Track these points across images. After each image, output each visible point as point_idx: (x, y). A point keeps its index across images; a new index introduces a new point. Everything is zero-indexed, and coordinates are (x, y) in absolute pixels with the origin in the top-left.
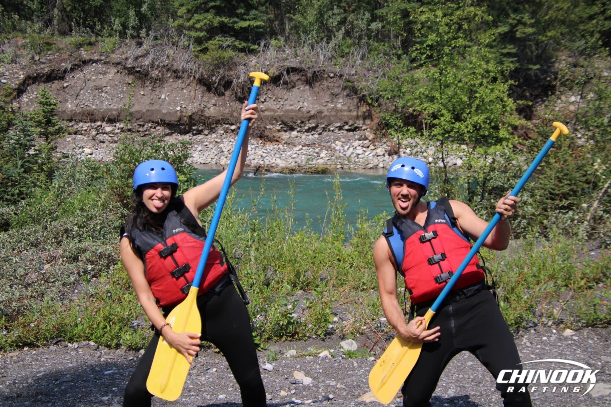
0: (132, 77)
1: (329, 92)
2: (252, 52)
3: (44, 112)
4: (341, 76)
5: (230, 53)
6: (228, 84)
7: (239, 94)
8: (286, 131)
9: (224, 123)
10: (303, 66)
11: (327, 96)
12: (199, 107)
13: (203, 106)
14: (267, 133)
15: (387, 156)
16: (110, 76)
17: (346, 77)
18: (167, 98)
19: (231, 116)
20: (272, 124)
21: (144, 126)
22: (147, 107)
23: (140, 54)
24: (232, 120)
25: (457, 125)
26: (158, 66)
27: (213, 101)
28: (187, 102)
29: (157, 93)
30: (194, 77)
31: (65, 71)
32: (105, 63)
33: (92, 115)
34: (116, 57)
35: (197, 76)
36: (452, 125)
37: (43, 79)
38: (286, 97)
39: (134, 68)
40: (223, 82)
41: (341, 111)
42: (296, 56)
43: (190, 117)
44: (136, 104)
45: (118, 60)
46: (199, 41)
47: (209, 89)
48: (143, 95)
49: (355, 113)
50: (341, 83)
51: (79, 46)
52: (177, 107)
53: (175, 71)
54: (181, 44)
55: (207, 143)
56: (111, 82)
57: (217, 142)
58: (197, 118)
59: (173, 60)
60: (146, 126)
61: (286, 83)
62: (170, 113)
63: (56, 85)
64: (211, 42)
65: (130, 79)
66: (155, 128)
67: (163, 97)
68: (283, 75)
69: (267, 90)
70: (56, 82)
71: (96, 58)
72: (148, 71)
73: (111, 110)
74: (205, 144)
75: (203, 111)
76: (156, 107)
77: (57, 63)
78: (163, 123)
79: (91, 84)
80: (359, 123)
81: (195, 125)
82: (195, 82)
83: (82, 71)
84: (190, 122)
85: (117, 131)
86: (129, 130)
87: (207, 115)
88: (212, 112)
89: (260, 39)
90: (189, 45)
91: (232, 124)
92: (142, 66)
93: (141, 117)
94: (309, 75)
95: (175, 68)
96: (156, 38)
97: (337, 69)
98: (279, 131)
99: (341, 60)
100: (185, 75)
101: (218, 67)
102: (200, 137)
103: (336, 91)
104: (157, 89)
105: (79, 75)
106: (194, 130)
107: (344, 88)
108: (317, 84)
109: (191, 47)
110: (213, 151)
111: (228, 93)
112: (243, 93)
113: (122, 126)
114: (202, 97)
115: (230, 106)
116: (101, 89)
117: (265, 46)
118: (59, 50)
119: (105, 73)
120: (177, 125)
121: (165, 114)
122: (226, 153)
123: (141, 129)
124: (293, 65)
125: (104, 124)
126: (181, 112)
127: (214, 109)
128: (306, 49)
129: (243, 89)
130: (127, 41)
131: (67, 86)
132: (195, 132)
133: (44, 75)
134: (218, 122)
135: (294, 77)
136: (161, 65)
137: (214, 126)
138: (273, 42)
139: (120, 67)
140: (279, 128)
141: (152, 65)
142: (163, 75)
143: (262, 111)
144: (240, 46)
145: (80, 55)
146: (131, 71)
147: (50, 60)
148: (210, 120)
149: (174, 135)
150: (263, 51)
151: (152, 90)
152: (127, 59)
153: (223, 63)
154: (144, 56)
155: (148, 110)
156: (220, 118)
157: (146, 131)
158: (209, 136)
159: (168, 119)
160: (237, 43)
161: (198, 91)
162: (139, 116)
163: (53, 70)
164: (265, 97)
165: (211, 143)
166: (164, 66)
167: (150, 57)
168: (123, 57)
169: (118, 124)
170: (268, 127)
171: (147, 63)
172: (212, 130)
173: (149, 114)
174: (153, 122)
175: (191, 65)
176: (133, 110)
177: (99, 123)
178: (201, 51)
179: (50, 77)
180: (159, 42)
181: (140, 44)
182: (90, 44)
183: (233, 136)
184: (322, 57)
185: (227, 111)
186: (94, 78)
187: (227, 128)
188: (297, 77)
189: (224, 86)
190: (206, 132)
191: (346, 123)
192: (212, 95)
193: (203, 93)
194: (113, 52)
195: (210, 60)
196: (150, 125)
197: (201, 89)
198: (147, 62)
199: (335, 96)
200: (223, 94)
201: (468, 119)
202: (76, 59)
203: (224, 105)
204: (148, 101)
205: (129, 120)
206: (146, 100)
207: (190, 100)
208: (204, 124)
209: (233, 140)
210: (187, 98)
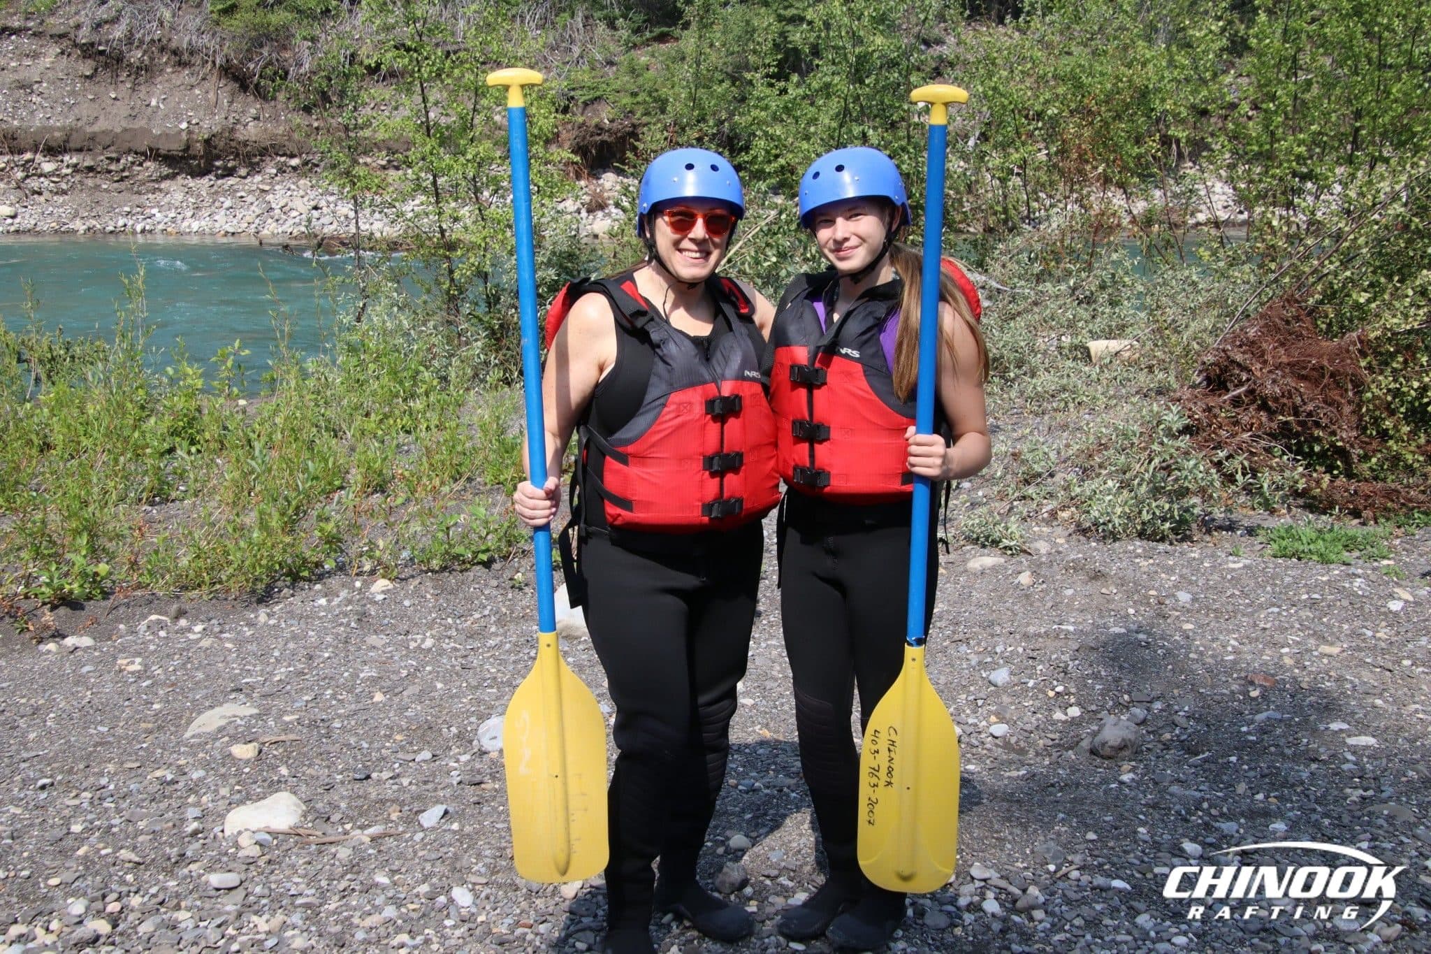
0: (90, 64)
2: (329, 13)
5: (282, 15)
9: (277, 154)
12: (224, 122)
13: (232, 121)
15: (584, 214)
16: (48, 61)
19: (289, 140)
20: (371, 155)
21: (118, 160)
22: (124, 124)
23: (104, 17)
24: (292, 147)
26: (141, 42)
27: (253, 111)
28: (202, 112)
29: (141, 95)
30: (214, 63)
32: (34, 35)
33: (14, 139)
34: (56, 23)
35: (219, 61)
39: (92, 44)
43: (207, 142)
44: (102, 118)
45: (62, 30)
47: (244, 88)
48: (115, 99)
52: (180, 122)
53: (176, 52)
55: (243, 194)
56: (50, 74)
57: (263, 191)
58: (222, 144)
59: (171, 29)
60: (122, 161)
61: (393, 74)
62: (167, 135)
65: (86, 68)
66: (141, 164)
67: (154, 103)
71: (17, 24)
72: (121, 52)
73: (51, 129)
74: (239, 194)
75: (232, 130)
76: (140, 123)
78: (154, 154)
79: (11, 79)
81: (218, 158)
82: (216, 74)
84: (208, 152)
85: (65, 171)
86: (91, 169)
87: (241, 138)
88: (251, 131)
91: (292, 156)
92: (108, 41)
93: (113, 144)
95: (174, 45)
98: (384, 168)
100: (196, 59)
101: (258, 43)
102: (232, 181)
104: (142, 88)
106: (218, 168)
109: (207, 3)
110: (253, 208)
111: (281, 95)
113: (74, 160)
114: (231, 102)
115: (286, 121)
116: (30, 86)
119: (36, 55)
120: (182, 158)
121: (159, 137)
122: (277, 211)
123: (113, 167)
125: (38, 157)
126: (190, 132)
127: (255, 127)
132: (219, 172)
134: (264, 152)
136: (148, 39)
137: (256, 159)
139: (66, 43)
140: (384, 163)
141: (129, 40)
142: (152, 59)
146: (88, 51)
148: (249, 148)
149: (179, 178)
150: (350, 11)
151: (133, 89)
152: (78, 27)
153: (267, 35)
154: (113, 20)
155: (125, 130)
156: (268, 143)
157: (123, 170)
158: (249, 179)
159: (164, 147)
161: (219, 92)
162: (107, 141)
165: (251, 192)
166: (153, 41)
167: (125, 24)
168: (72, 22)
169: (66, 158)
170: (361, 160)
171: (118, 35)
172: (254, 169)
173: (127, 136)
174: (136, 153)
175: (205, 40)
176: (96, 128)
177: (28, 156)
178: (224, 11)
183: (294, 180)
184: (462, 23)
185: (281, 130)
186: (13, 64)
187: (285, 164)
190: (243, 172)
192: (251, 98)
193: (233, 94)
194: (52, 12)
195: (241, 30)
196: (130, 159)
197: (229, 88)
198: (118, 33)
200: (272, 98)
203: (275, 118)
204: (125, 112)
205: (90, 150)
206: (122, 109)
207: (208, 107)
208: (237, 155)
209: (293, 187)
210: (200, 106)
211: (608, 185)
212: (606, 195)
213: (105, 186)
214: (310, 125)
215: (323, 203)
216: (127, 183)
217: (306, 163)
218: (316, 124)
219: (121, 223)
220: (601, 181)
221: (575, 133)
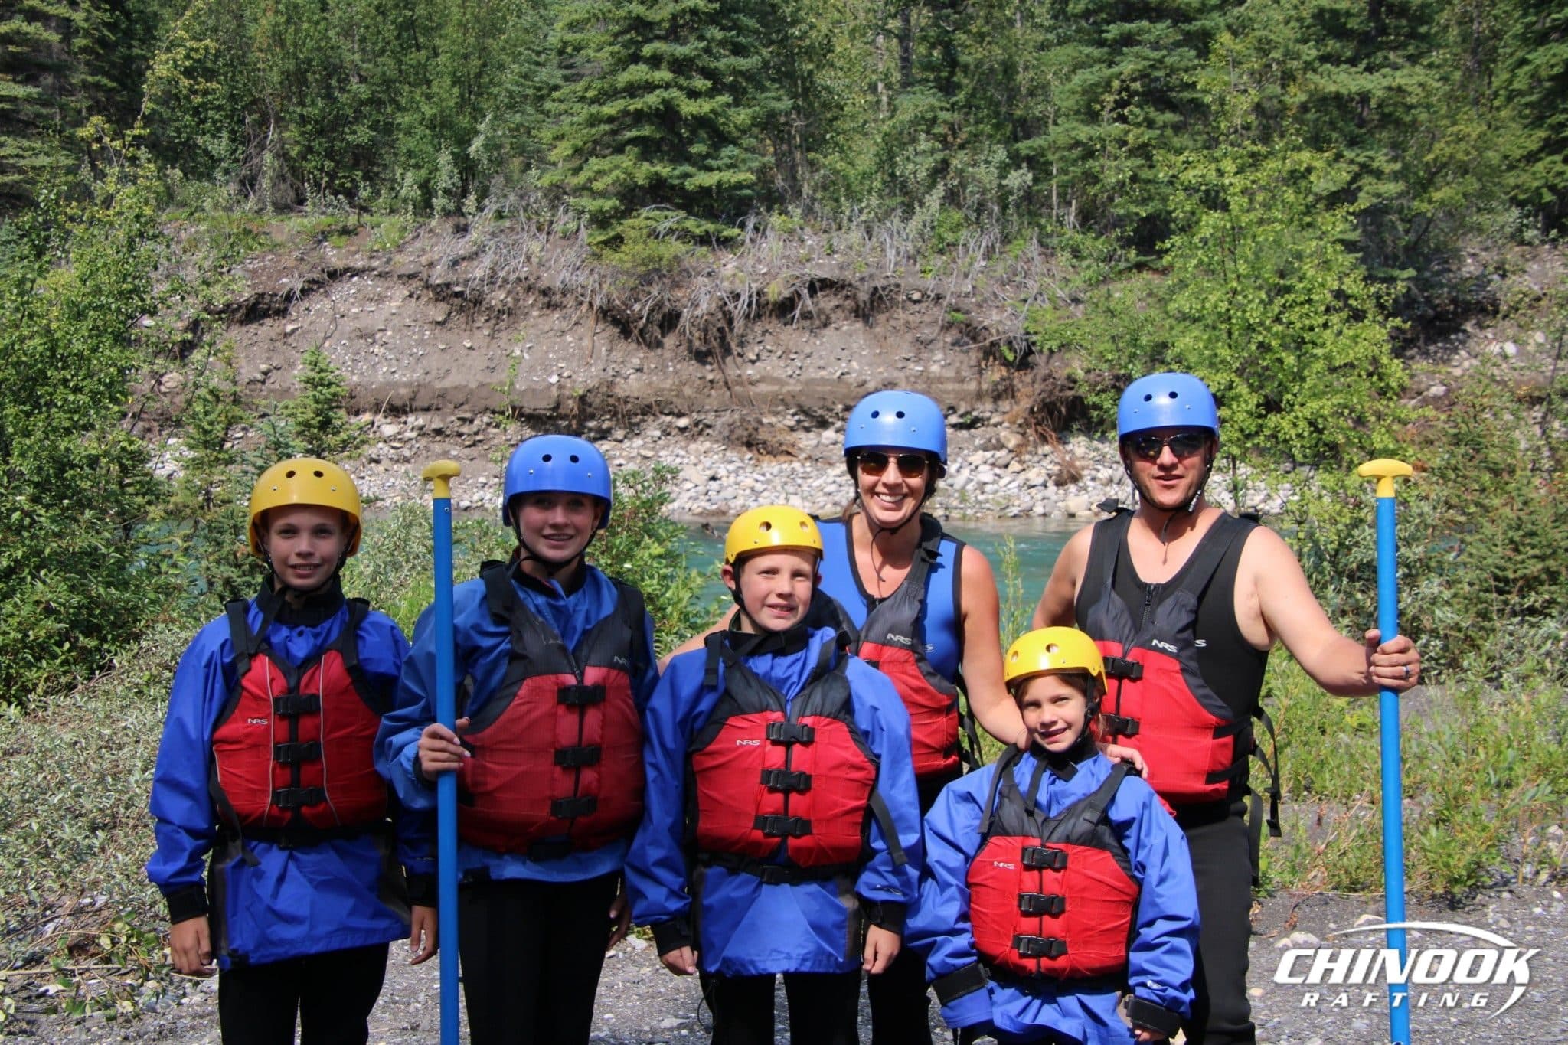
0: (443, 307)
1: (909, 337)
2: (726, 243)
3: (317, 401)
4: (938, 297)
5: (676, 247)
6: (670, 321)
7: (697, 343)
8: (807, 430)
9: (662, 413)
10: (847, 275)
11: (906, 346)
12: (602, 375)
13: (611, 373)
14: (763, 435)
15: (1052, 488)
16: (393, 305)
17: (949, 299)
18: (526, 356)
19: (677, 396)
20: (776, 414)
21: (471, 421)
22: (481, 378)
23: (461, 252)
24: (679, 404)
25: (1273, 420)
26: (505, 281)
27: (636, 361)
28: (575, 364)
29: (502, 343)
30: (591, 304)
31: (289, 298)
32: (380, 275)
33: (352, 397)
34: (405, 262)
35: (597, 303)
36: (1260, 421)
37: (238, 316)
38: (808, 350)
39: (448, 285)
40: (658, 317)
41: (940, 380)
42: (831, 251)
43: (582, 399)
44: (454, 370)
45: (412, 269)
46: (601, 221)
47: (626, 333)
48: (470, 348)
49: (972, 386)
50: (939, 314)
51: (322, 236)
52: (550, 375)
53: (545, 293)
54: (558, 227)
55: (622, 461)
56: (396, 321)
57: (645, 458)
58: (598, 401)
59: (541, 264)
60: (476, 422)
61: (806, 316)
62: (534, 390)
63: (268, 328)
64: (630, 222)
65: (438, 312)
66: (497, 426)
67: (517, 352)
68: (799, 296)
69: (764, 333)
70: (268, 322)
71: (360, 264)
72: (481, 293)
73: (395, 385)
74: (617, 462)
75: (611, 385)
76: (502, 376)
77: (270, 278)
78: (518, 414)
79: (348, 325)
80: (984, 409)
81: (592, 417)
82: (593, 317)
83: (327, 294)
84: (582, 411)
85: (409, 434)
86: (438, 432)
87: (621, 394)
88: (632, 386)
89: (745, 213)
90: (578, 230)
91: (680, 415)
92: (467, 281)
93: (467, 401)
94: (863, 296)
95: (544, 283)
96: (500, 215)
97: (930, 282)
98: (792, 429)
99: (939, 261)
100: (570, 301)
101: (646, 280)
103: (928, 332)
104: (503, 335)
105: (319, 304)
106: (590, 430)
107: (948, 327)
108: (882, 318)
109: (584, 234)
111: (670, 341)
112: (706, 341)
113: (420, 422)
114: (610, 351)
115: (676, 372)
116: (372, 335)
117: (756, 229)
118: (274, 247)
119: (380, 299)
120: (550, 418)
121: (523, 393)
123: (465, 429)
124: (823, 275)
125: (379, 419)
126: (561, 387)
127: (638, 380)
128: (855, 236)
129: (706, 331)
130: (434, 223)
131: (293, 331)
132: (592, 434)
133: (240, 307)
134: (647, 410)
135: (827, 302)
136: (513, 277)
137: (636, 420)
138: (776, 220)
139: (416, 283)
140: (792, 423)
141: (492, 278)
142: (516, 301)
143: (752, 383)
144: (697, 231)
145: (322, 258)
146: (442, 293)
147: (255, 271)
148: (629, 406)
150: (752, 240)
151: (492, 337)
152: (431, 265)
153: (658, 271)
154: (471, 257)
155: (482, 385)
156: (653, 399)
157: (476, 433)
158: (627, 443)
159: (529, 406)
160: (691, 224)
161: (599, 338)
162: (461, 398)
163: (262, 295)
164: (757, 349)
165: (631, 459)
166: (519, 280)
167: (487, 260)
168: (424, 260)
169: (411, 419)
170: (765, 420)
171: (479, 273)
172: (633, 430)
173: (484, 392)
174: (493, 412)
175: (582, 278)
176: (447, 383)
177: (366, 417)
178: (606, 243)
179: (254, 312)
180: (507, 223)
181: (462, 230)
182: (345, 232)
183: (683, 444)
184: (891, 254)
185: (668, 384)
186: (355, 310)
187: (669, 425)
188: (835, 302)
189: (661, 326)
190: (619, 434)
191: (953, 409)
192: (634, 345)
193: (611, 341)
194: (400, 249)
195: (628, 265)
196: (486, 419)
197: (606, 334)
198: (479, 270)
199: (925, 344)
200: (659, 344)
201: (1297, 407)
202: (314, 266)
203: (662, 369)
204: (482, 363)
205: (438, 409)
206: (478, 361)
207: (581, 358)
208: (615, 414)
209: (682, 453)
210: (574, 355)
211: (1080, 451)
212: (1078, 463)
213: (454, 453)
214: (702, 378)
215: (722, 472)
216: (480, 448)
217: (696, 424)
218: (710, 377)
219: (476, 497)
220: (1069, 447)
221: (1038, 387)
